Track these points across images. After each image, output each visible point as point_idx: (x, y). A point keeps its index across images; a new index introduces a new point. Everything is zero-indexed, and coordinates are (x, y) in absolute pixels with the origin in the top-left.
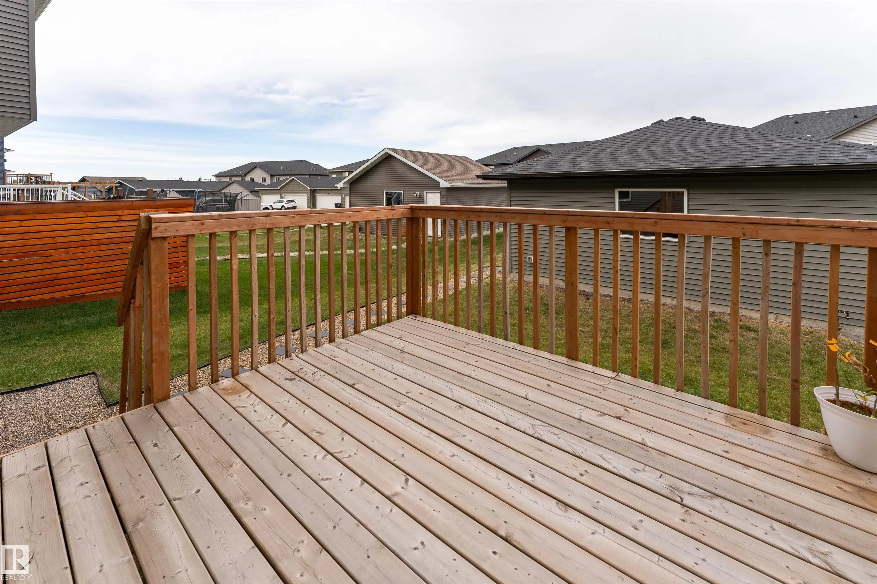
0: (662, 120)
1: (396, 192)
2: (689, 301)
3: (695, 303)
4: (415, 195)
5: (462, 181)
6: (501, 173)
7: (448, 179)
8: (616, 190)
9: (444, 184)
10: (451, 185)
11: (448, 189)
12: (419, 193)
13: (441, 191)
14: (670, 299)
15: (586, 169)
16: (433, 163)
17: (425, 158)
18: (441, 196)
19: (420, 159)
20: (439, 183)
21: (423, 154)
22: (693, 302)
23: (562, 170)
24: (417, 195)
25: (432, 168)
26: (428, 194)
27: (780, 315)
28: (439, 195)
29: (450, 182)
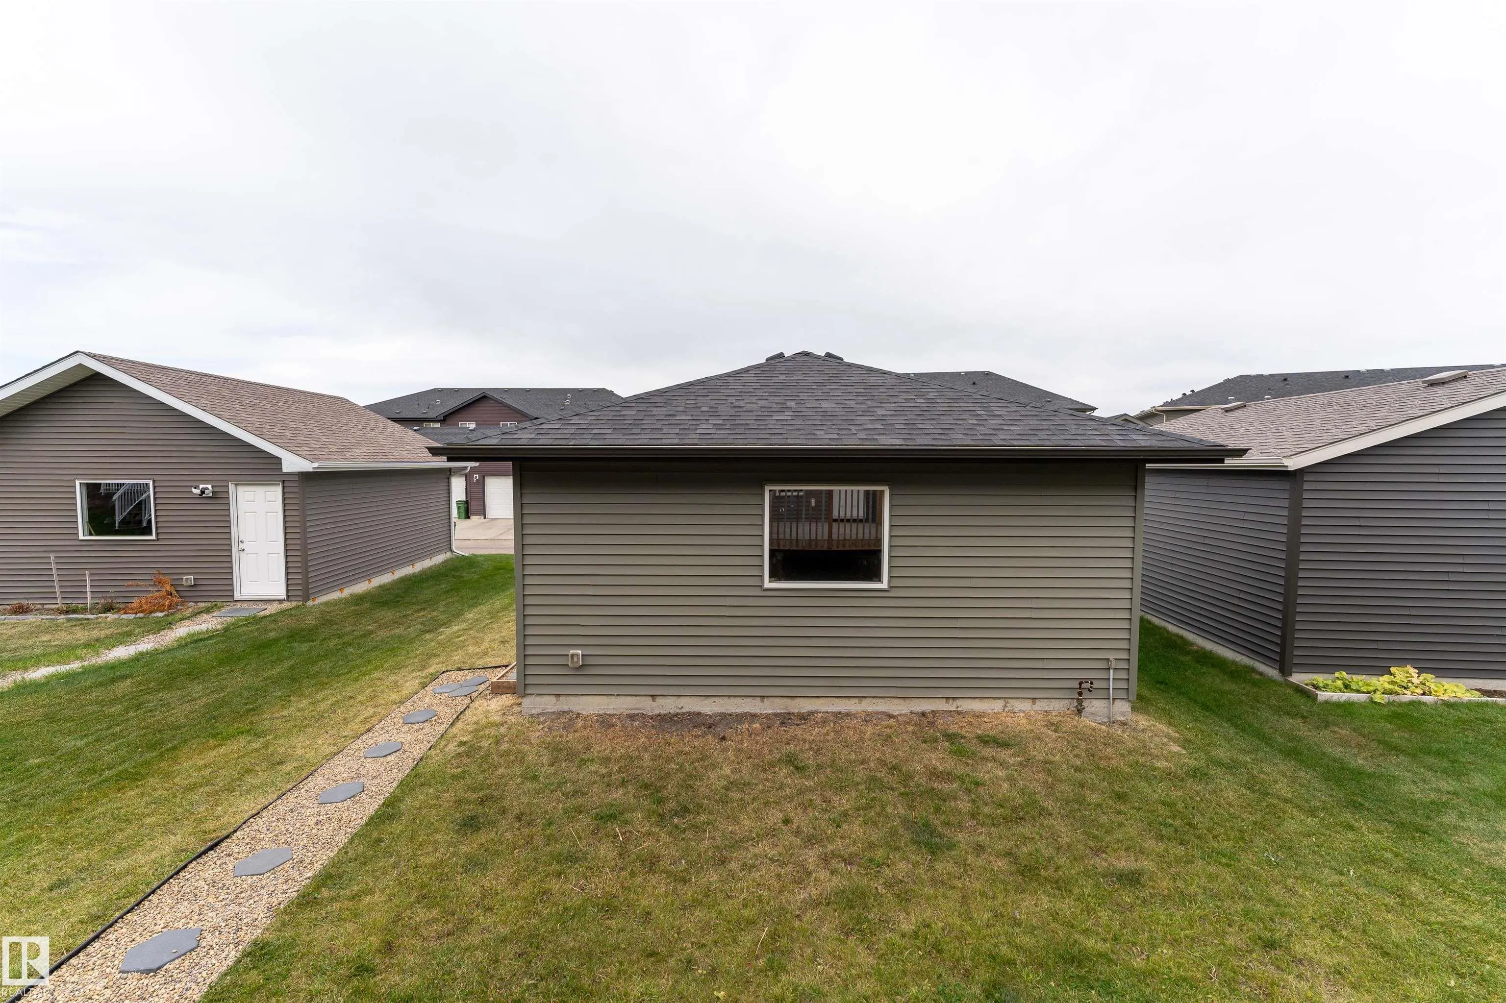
0: (782, 354)
1: (122, 485)
2: (886, 699)
3: (896, 701)
4: (197, 491)
5: (344, 457)
6: (504, 442)
7: (305, 450)
8: (766, 487)
9: (292, 463)
10: (316, 465)
11: (305, 477)
12: (210, 487)
13: (283, 482)
14: (857, 700)
15: (714, 441)
16: (253, 405)
17: (225, 392)
18: (284, 493)
19: (209, 393)
20: (278, 461)
21: (217, 381)
22: (893, 699)
23: (659, 442)
24: (203, 492)
25: (254, 419)
26: (241, 489)
27: (1010, 700)
28: (279, 490)
29: (312, 458)
